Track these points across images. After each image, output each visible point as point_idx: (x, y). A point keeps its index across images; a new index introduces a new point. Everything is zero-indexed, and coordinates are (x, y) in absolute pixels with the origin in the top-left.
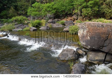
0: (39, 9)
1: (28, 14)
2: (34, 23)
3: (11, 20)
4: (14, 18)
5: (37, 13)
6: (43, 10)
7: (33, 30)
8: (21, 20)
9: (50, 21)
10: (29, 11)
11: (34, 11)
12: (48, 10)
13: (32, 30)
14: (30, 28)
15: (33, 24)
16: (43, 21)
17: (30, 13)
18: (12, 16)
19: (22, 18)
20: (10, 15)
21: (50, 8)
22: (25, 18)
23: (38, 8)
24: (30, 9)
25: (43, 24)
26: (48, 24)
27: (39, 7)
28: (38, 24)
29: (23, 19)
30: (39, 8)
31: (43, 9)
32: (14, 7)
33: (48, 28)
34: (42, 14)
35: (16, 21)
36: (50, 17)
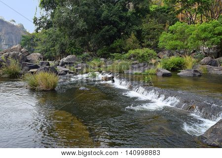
0: (183, 36)
1: (160, 45)
2: (169, 63)
3: (127, 55)
4: (132, 52)
5: (178, 42)
6: (191, 36)
7: (162, 75)
8: (143, 56)
9: (205, 60)
10: (161, 39)
11: (172, 39)
12: (203, 36)
13: (160, 74)
14: (158, 70)
15: (166, 64)
16: (189, 60)
17: (164, 44)
18: (130, 49)
19: (147, 52)
20: (127, 47)
21: (206, 33)
22: (151, 51)
23: (181, 34)
24: (165, 36)
25: (187, 65)
26: (200, 65)
27: (184, 32)
28: (177, 65)
29: (148, 54)
30: (182, 32)
31: (191, 34)
32: (135, 33)
33: (197, 74)
34: (189, 44)
35: (134, 56)
36: (206, 53)
